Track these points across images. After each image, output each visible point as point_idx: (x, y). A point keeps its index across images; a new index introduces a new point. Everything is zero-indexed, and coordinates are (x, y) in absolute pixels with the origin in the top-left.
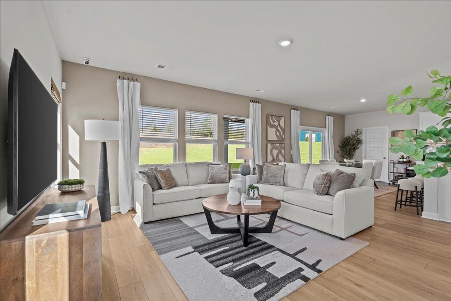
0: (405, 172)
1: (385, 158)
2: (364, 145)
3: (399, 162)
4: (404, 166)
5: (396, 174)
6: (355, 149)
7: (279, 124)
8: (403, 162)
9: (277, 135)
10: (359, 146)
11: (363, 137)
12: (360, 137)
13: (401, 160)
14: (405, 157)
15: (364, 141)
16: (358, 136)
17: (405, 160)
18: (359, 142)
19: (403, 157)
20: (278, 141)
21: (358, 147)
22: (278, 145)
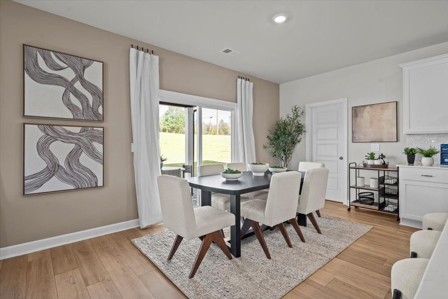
0: (377, 187)
1: (341, 158)
2: (308, 135)
3: (365, 166)
4: (375, 174)
5: (361, 191)
6: (294, 143)
7: (80, 77)
8: (374, 167)
9: (69, 105)
10: (300, 136)
11: (307, 121)
12: (301, 120)
13: (370, 162)
14: (376, 156)
15: (308, 128)
16: (299, 118)
17: (377, 162)
18: (300, 129)
19: (372, 156)
20: (73, 120)
21: (299, 139)
22: (77, 130)
